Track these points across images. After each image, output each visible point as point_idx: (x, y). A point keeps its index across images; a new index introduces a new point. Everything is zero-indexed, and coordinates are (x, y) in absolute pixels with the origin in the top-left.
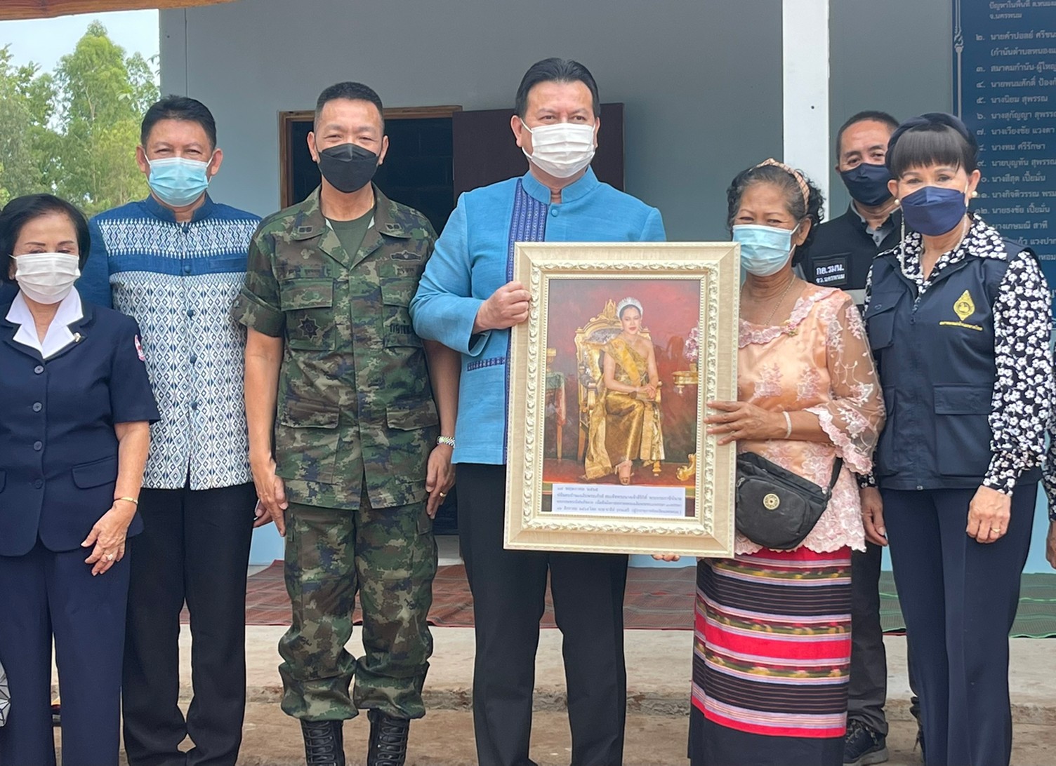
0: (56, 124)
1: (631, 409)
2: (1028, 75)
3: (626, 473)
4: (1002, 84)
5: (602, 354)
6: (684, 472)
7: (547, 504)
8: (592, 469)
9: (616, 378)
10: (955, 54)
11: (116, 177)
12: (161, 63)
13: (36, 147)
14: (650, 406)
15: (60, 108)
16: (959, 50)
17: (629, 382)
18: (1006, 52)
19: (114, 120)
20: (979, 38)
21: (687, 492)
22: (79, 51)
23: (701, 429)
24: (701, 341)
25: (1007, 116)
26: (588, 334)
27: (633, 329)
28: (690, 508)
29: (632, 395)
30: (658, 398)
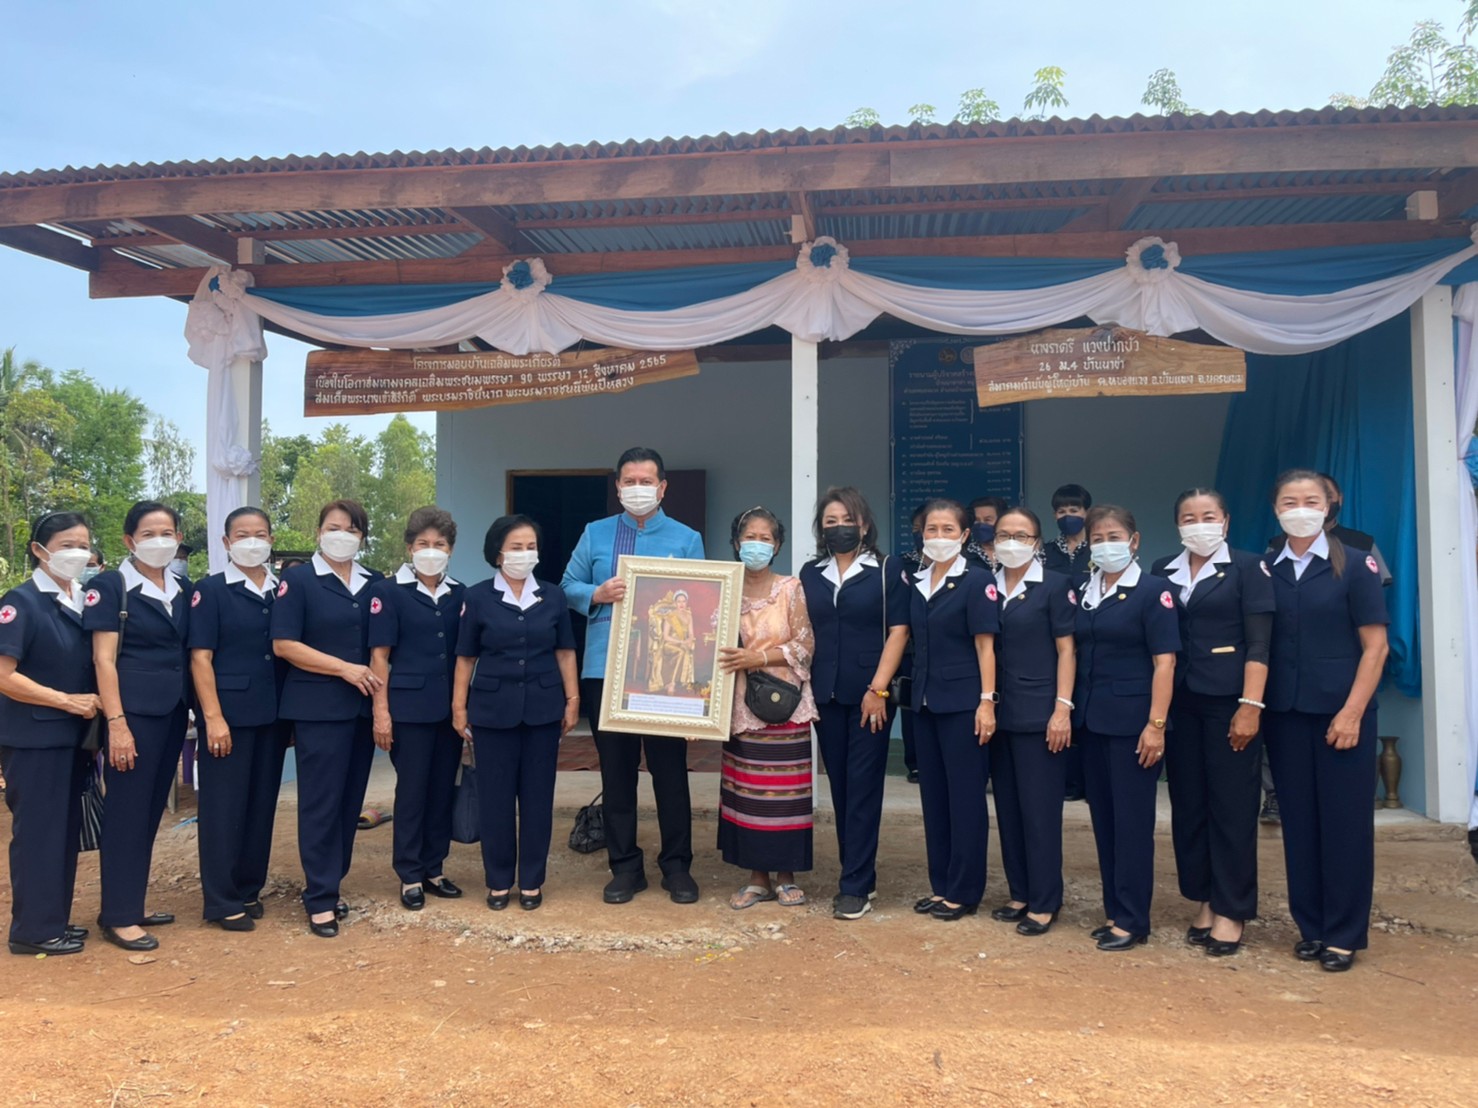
0: (375, 472)
1: (678, 653)
2: (931, 460)
3: (671, 689)
4: (916, 464)
5: (663, 621)
6: (704, 691)
7: (625, 705)
8: (653, 686)
9: (670, 634)
10: (890, 447)
11: (410, 503)
12: (437, 440)
13: (362, 485)
14: (687, 652)
15: (378, 462)
16: (893, 445)
17: (678, 637)
18: (919, 447)
19: (410, 470)
20: (904, 438)
21: (706, 701)
22: (389, 430)
23: (717, 666)
24: (719, 616)
25: (918, 482)
26: (656, 609)
27: (682, 607)
28: (706, 713)
29: (679, 645)
30: (693, 647)
